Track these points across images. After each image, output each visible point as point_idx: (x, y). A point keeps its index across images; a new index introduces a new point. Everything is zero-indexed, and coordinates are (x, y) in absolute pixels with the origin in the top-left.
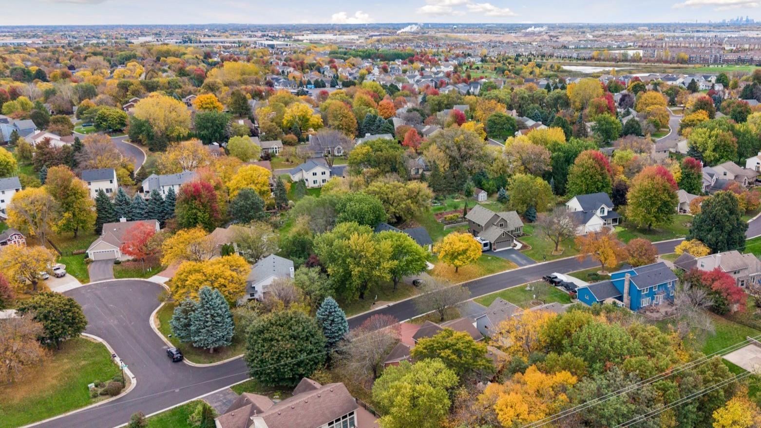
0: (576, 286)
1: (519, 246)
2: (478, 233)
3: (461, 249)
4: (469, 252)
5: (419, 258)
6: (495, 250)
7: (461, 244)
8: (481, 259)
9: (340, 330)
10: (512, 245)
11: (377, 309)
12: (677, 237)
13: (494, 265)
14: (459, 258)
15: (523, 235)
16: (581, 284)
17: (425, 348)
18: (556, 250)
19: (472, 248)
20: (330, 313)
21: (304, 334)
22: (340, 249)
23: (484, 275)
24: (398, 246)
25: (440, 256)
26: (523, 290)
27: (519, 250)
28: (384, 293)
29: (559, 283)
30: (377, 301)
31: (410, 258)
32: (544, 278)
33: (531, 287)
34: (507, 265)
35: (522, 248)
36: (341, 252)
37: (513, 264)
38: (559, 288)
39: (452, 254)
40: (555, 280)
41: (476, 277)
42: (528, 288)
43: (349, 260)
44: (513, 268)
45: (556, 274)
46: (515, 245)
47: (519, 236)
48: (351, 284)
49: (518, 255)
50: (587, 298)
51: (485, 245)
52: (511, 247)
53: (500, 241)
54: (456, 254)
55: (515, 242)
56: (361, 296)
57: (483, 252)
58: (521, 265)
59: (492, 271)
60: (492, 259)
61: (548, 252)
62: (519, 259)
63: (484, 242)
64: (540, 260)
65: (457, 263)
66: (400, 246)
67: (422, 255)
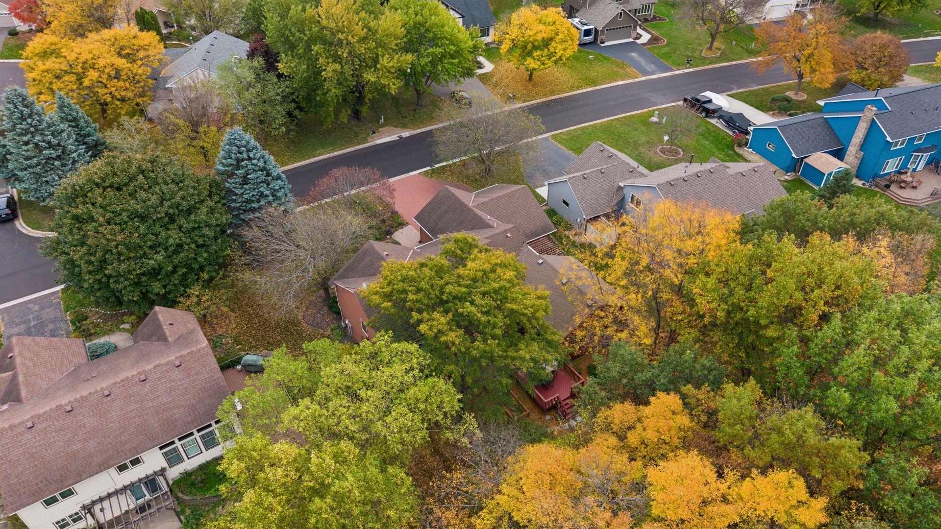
0: (749, 123)
1: (645, 37)
2: (578, 11)
3: (539, 37)
4: (553, 44)
5: (456, 51)
6: (603, 42)
7: (541, 27)
8: (575, 58)
9: (262, 195)
10: (634, 35)
11: (379, 142)
12: (927, 35)
13: (598, 70)
14: (535, 54)
15: (655, 18)
16: (759, 118)
17: (388, 296)
18: (710, 48)
19: (561, 36)
20: (239, 161)
21: (162, 211)
22: (301, 25)
23: (578, 88)
24: (418, 25)
25: (504, 48)
26: (644, 121)
27: (644, 44)
28: (399, 112)
29: (717, 113)
30: (383, 126)
31: (438, 50)
32: (685, 100)
33: (660, 117)
34: (621, 72)
35: (650, 42)
36: (302, 32)
37: (631, 70)
38: (714, 121)
39: (525, 47)
40: (707, 106)
41: (564, 91)
42: (655, 119)
43: (315, 48)
44: (630, 78)
45: (709, 94)
46: (639, 36)
47: (646, 20)
48: (325, 94)
49: (641, 54)
50: (771, 148)
51: (587, 33)
52: (631, 40)
53: (613, 28)
54: (529, 47)
55: (639, 30)
56: (356, 115)
57: (580, 45)
58: (646, 73)
59: (594, 83)
60: (595, 59)
61: (694, 50)
62: (641, 60)
63: (586, 27)
64: (679, 66)
65: (531, 63)
66: (422, 25)
67: (463, 46)
